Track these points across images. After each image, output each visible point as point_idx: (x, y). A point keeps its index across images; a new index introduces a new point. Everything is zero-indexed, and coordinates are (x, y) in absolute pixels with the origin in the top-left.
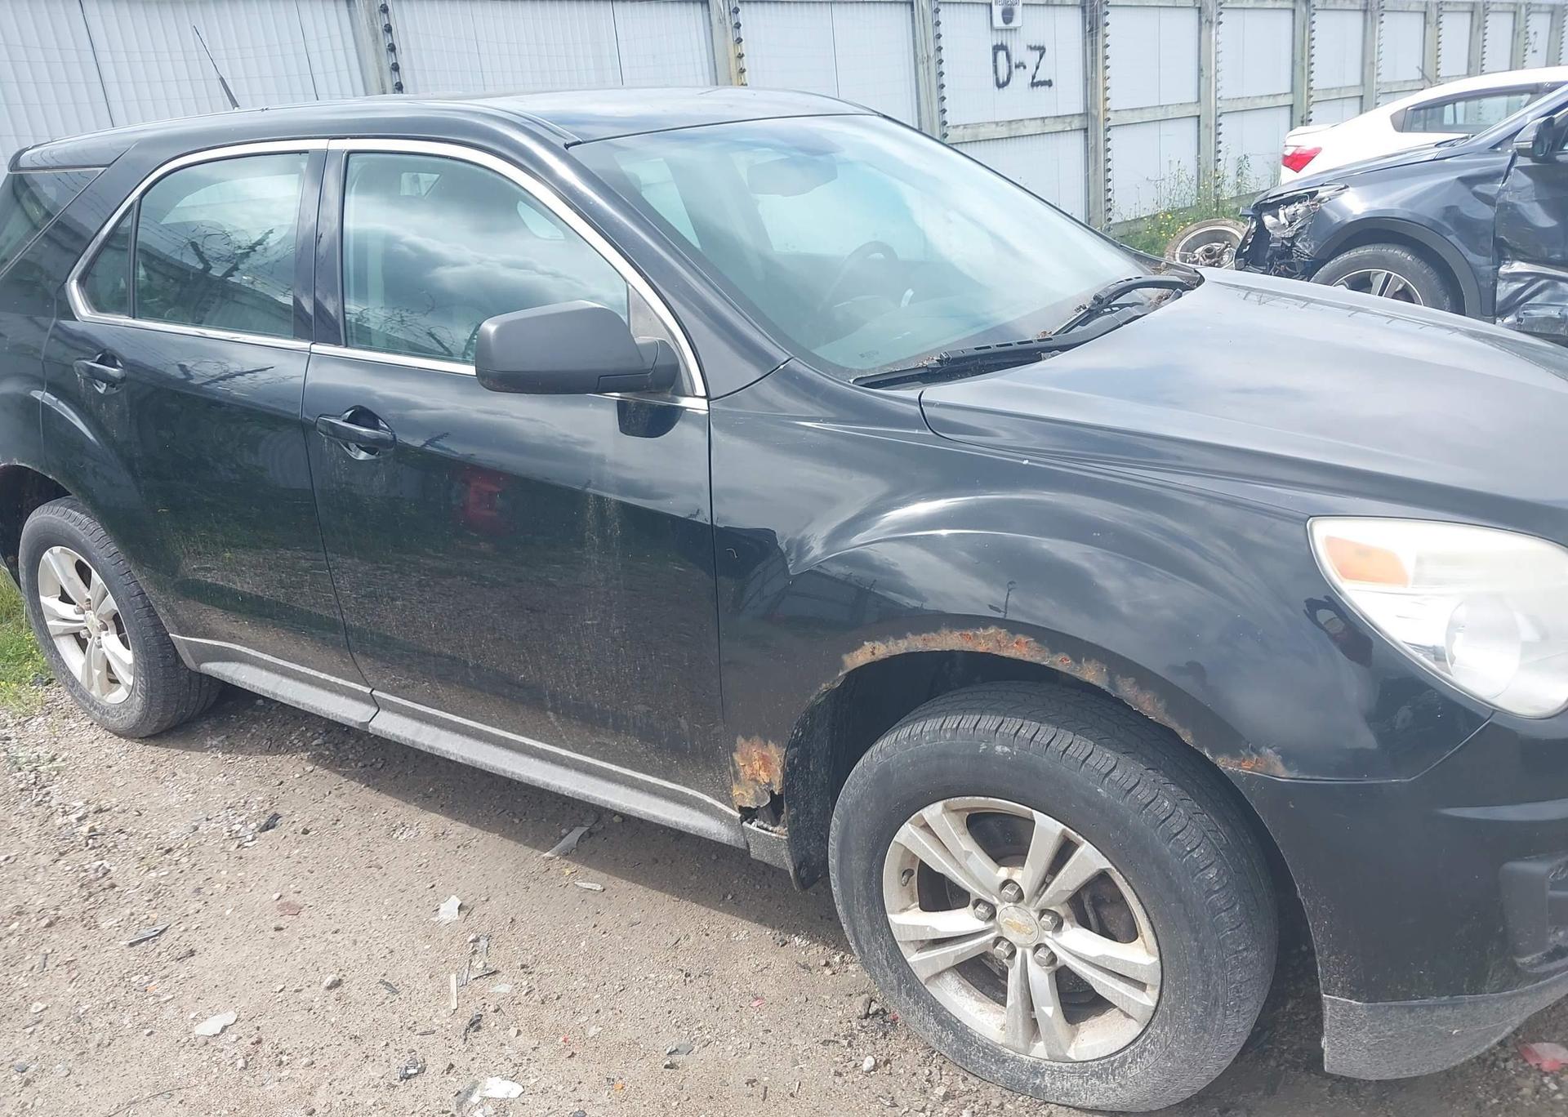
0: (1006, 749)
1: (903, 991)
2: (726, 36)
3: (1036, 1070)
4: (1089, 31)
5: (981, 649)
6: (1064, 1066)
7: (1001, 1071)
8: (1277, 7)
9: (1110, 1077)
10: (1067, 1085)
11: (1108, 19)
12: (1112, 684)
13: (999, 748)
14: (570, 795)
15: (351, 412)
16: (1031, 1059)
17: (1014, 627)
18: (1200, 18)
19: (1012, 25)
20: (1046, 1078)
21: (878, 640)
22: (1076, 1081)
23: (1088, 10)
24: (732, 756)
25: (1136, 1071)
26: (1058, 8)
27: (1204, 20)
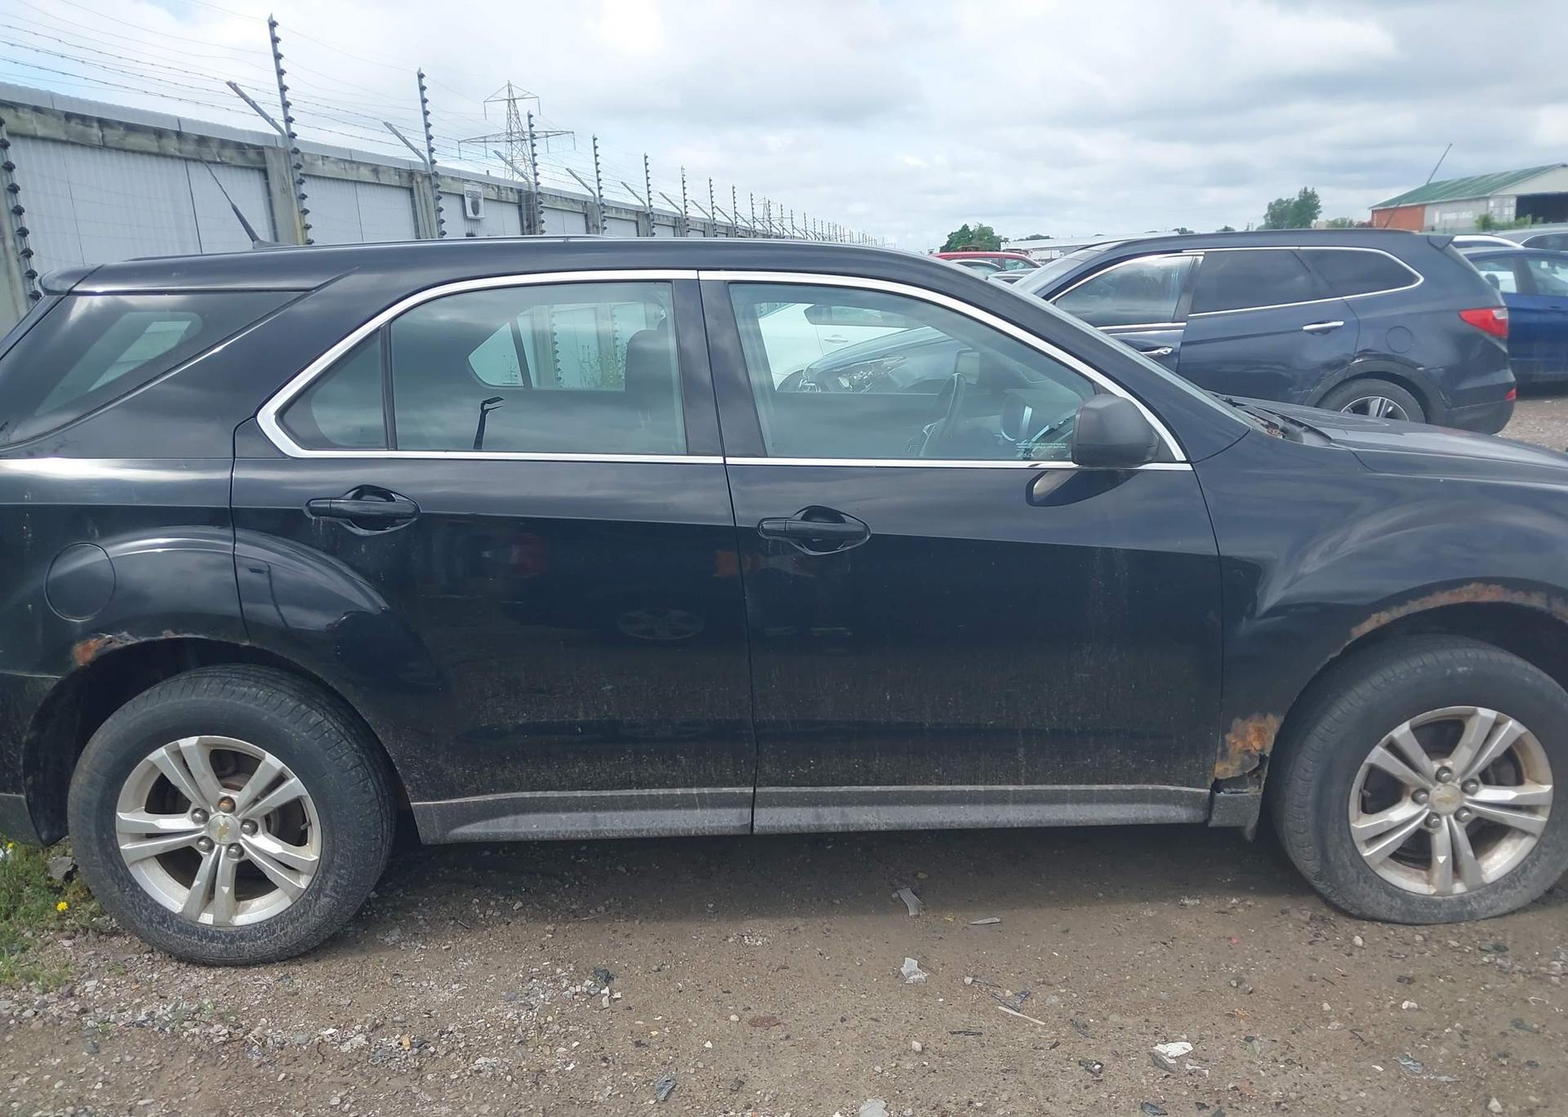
0: (1465, 668)
1: (1362, 880)
2: (291, 205)
3: (1462, 901)
4: (527, 227)
5: (1463, 601)
6: (1480, 891)
7: (1442, 912)
8: (628, 218)
9: (1518, 884)
10: (1489, 902)
11: (543, 217)
12: (1549, 605)
13: (1460, 670)
14: (1020, 826)
15: (804, 512)
16: (1455, 896)
17: (1487, 581)
18: (587, 223)
19: (479, 216)
20: (1473, 904)
21: (1382, 610)
22: (1493, 897)
23: (524, 208)
24: (1223, 738)
25: (1536, 871)
26: (503, 204)
27: (590, 225)
